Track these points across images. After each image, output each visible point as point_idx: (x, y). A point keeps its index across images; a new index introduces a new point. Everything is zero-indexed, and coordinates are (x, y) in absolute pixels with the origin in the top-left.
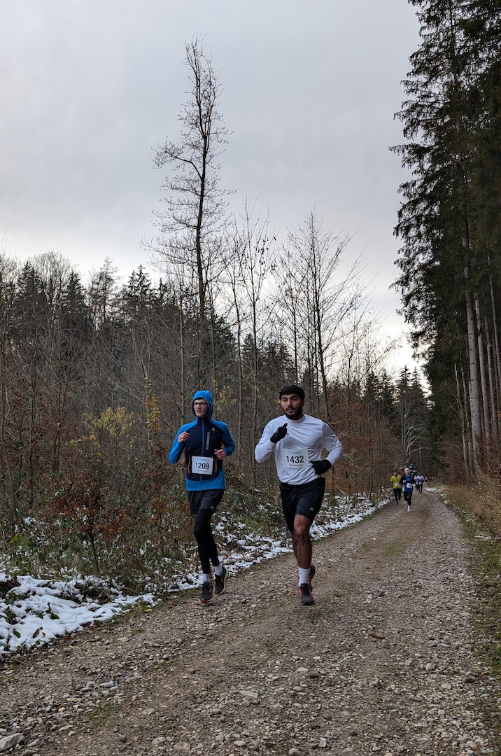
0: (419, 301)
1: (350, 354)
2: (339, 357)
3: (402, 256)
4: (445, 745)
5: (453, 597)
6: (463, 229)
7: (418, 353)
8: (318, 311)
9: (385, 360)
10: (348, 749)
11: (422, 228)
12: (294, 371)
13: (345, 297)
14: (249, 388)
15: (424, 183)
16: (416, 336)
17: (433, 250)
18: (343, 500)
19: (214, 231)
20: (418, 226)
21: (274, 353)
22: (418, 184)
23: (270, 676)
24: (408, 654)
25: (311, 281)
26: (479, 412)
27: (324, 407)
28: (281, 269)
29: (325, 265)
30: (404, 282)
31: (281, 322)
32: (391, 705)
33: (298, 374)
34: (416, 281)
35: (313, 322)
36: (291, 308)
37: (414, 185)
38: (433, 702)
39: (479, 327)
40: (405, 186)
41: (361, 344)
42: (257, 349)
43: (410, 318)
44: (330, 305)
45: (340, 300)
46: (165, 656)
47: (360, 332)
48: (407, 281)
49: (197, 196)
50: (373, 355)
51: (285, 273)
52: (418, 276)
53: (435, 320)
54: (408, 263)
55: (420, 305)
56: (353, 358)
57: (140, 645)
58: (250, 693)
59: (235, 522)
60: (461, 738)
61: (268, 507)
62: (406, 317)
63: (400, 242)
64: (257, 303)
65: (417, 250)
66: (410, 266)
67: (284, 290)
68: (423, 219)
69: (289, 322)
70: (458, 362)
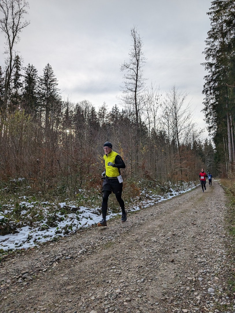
0: (211, 115)
1: (187, 134)
2: (184, 135)
3: (205, 101)
4: (213, 252)
5: (220, 213)
6: (226, 91)
7: (210, 134)
8: (176, 119)
9: (199, 136)
10: (183, 253)
11: (212, 91)
12: (168, 140)
13: (186, 115)
14: (153, 146)
15: (212, 76)
16: (210, 128)
17: (216, 98)
18: (185, 184)
19: (140, 93)
20: (210, 90)
21: (161, 134)
22: (210, 76)
23: (160, 234)
24: (204, 229)
25: (174, 109)
26: (232, 154)
27: (178, 152)
28: (164, 106)
29: (179, 104)
30: (206, 109)
31: (164, 123)
32: (197, 242)
33: (170, 141)
34: (210, 109)
35: (175, 123)
36: (167, 119)
37: (209, 76)
38: (210, 241)
39: (231, 125)
40: (206, 77)
41: (191, 131)
42: (156, 133)
43: (208, 122)
44: (180, 117)
45: (184, 116)
46: (127, 230)
47: (191, 127)
48: (207, 109)
49: (135, 81)
50: (195, 134)
51: (165, 107)
52: (210, 107)
53: (216, 123)
54: (207, 103)
55: (211, 117)
56: (188, 136)
57: (119, 227)
58: (154, 239)
59: (149, 190)
60: (217, 250)
61: (160, 186)
62: (206, 121)
63: (204, 96)
64: (156, 117)
65: (210, 99)
66: (208, 104)
67: (165, 112)
68: (212, 88)
69: (166, 124)
70: (224, 137)
